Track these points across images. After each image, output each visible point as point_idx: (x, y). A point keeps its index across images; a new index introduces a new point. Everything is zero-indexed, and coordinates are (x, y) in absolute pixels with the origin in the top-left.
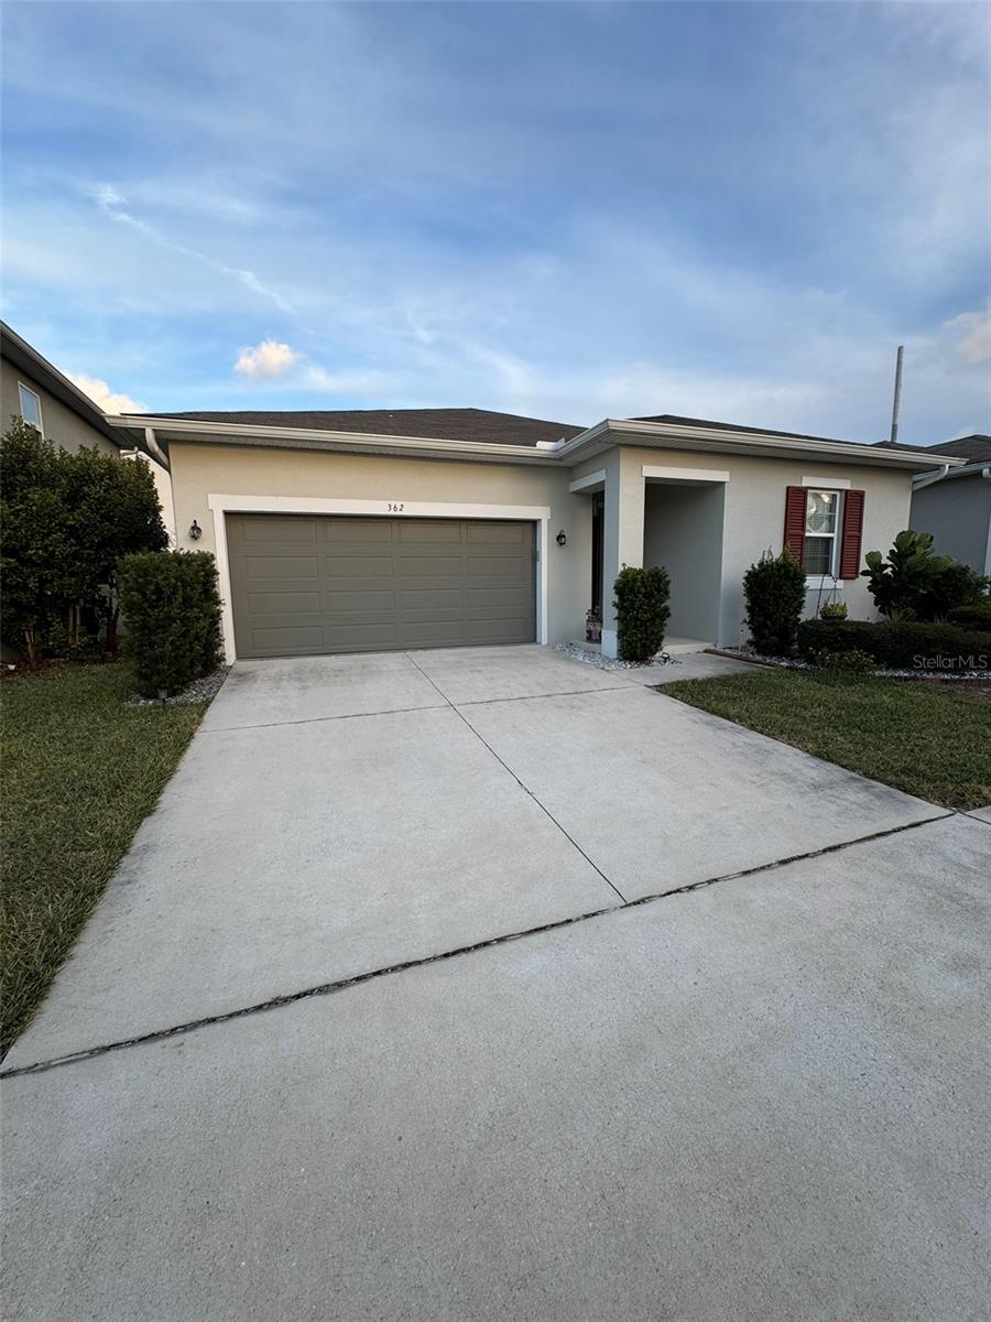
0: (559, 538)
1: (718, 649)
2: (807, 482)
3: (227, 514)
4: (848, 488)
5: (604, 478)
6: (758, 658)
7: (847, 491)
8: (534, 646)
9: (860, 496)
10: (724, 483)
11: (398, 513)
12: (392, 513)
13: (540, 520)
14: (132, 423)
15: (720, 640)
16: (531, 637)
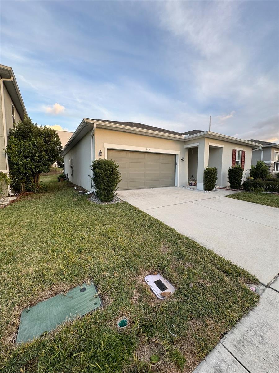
0: (182, 159)
1: (221, 187)
2: (236, 148)
3: (108, 149)
4: (242, 150)
5: (198, 145)
6: (231, 189)
7: (242, 151)
8: (174, 187)
9: (244, 152)
10: (222, 148)
11: (148, 151)
12: (147, 151)
13: (178, 154)
14: (91, 122)
15: (221, 185)
16: (174, 185)
